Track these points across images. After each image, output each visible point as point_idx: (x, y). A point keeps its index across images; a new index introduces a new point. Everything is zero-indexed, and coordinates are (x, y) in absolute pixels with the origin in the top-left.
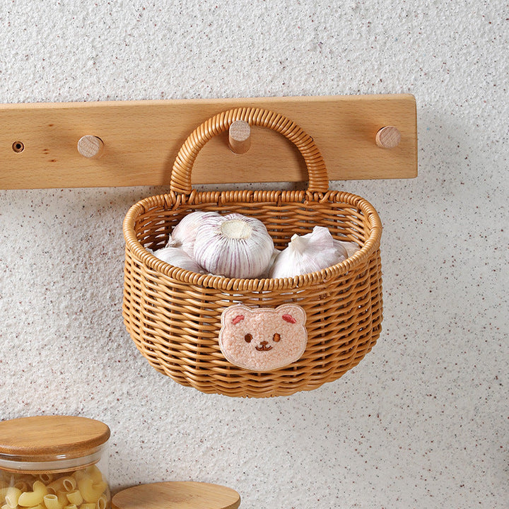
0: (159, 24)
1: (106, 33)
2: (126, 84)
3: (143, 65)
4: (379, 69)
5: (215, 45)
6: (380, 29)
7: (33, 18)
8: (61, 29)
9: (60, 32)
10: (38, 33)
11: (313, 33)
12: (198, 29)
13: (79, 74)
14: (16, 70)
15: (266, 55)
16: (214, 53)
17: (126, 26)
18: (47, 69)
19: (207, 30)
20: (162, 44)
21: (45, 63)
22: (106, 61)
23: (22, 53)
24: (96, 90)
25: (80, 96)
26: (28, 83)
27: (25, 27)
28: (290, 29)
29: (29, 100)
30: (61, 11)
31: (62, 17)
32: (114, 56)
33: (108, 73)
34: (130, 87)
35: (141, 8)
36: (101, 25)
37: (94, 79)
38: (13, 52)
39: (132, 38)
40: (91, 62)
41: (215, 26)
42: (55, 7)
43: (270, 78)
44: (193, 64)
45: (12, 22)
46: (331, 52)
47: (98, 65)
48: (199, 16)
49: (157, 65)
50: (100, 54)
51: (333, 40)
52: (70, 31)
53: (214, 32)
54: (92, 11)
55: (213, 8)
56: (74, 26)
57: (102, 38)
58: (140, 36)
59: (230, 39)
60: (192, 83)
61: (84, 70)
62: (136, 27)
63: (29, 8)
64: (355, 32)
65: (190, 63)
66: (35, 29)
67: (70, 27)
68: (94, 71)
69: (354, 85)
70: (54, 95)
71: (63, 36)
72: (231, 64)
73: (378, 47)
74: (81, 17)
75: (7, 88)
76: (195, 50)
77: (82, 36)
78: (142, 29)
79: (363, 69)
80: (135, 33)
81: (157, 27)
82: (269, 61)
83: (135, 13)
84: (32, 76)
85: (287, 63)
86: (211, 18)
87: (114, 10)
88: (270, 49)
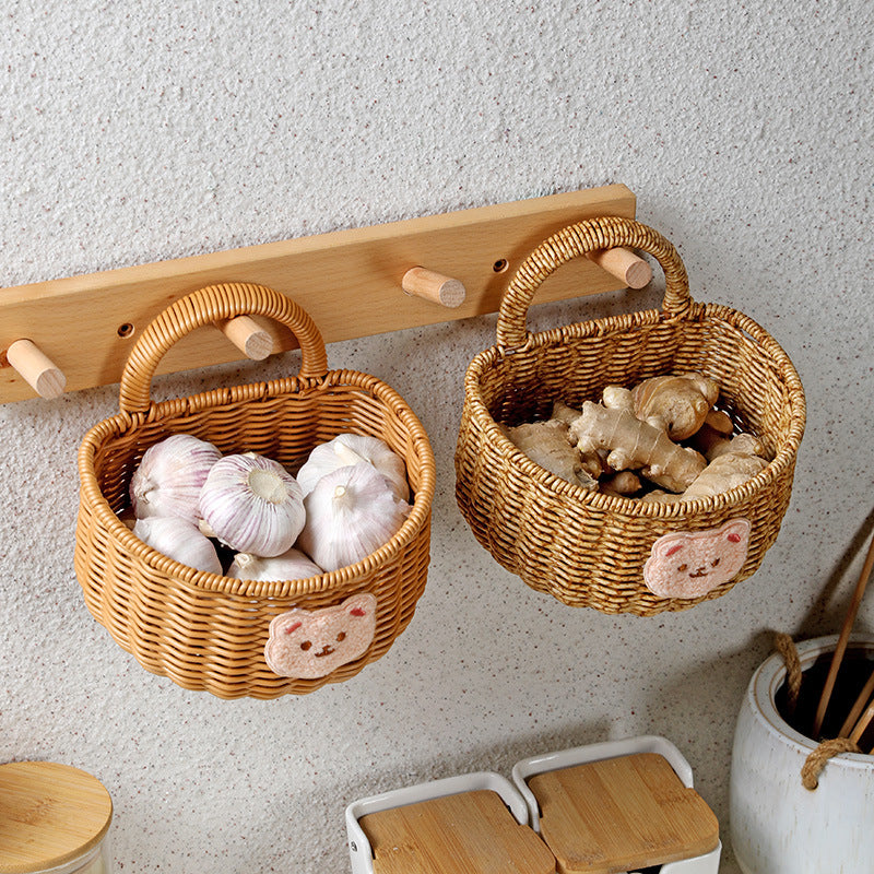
0: (300, 134)
1: (229, 154)
2: (257, 217)
3: (280, 189)
4: (578, 152)
5: (373, 150)
6: (581, 103)
7: (130, 147)
8: (169, 157)
9: (167, 162)
10: (138, 167)
11: (499, 120)
12: (352, 133)
13: (194, 212)
14: (109, 219)
15: (439, 154)
16: (371, 162)
17: (256, 142)
18: (151, 212)
19: (364, 132)
20: (303, 158)
21: (147, 205)
22: (229, 191)
23: (116, 194)
24: (217, 229)
25: (196, 241)
26: (125, 235)
27: (119, 161)
28: (469, 117)
29: (127, 256)
30: (169, 134)
31: (170, 142)
32: (241, 183)
33: (232, 206)
34: (262, 220)
35: (276, 117)
36: (224, 145)
37: (215, 215)
38: (105, 197)
39: (264, 157)
40: (210, 196)
41: (373, 126)
42: (161, 130)
43: (444, 183)
44: (344, 178)
45: (101, 157)
46: (521, 140)
47: (219, 197)
48: (352, 116)
49: (299, 186)
50: (222, 184)
51: (524, 124)
52: (182, 159)
53: (372, 135)
54: (211, 128)
55: (370, 104)
56: (187, 150)
57: (225, 161)
58: (275, 152)
59: (392, 141)
60: (343, 204)
61: (201, 206)
62: (270, 141)
63: (125, 136)
64: (550, 111)
65: (341, 177)
66: (134, 161)
67: (182, 153)
68: (214, 206)
69: (548, 177)
70: (161, 244)
71: (173, 167)
72: (394, 172)
73: (578, 125)
74: (196, 138)
75: (96, 245)
76: (348, 160)
77: (198, 163)
78: (278, 143)
79: (559, 155)
80: (269, 150)
81: (297, 138)
82: (443, 162)
83: (268, 124)
84: (130, 224)
85: (465, 161)
86: (368, 116)
87: (240, 123)
88: (444, 146)
